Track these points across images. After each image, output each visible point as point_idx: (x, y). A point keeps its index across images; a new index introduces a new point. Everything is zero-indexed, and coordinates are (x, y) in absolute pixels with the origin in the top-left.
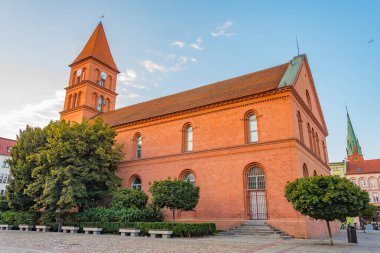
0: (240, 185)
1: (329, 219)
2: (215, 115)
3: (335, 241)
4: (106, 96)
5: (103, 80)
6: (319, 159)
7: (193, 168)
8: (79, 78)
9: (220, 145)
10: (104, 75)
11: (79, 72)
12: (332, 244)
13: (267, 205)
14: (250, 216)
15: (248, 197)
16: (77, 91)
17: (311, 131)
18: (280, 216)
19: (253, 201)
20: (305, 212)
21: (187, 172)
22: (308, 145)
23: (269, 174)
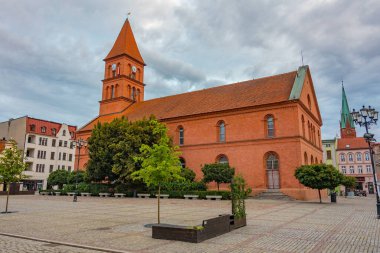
0: (261, 166)
1: (320, 188)
2: (242, 116)
3: (323, 201)
4: (137, 87)
5: (134, 73)
6: (315, 146)
7: (226, 153)
8: (114, 72)
9: (246, 138)
10: (134, 69)
11: (114, 66)
12: (321, 203)
13: (280, 180)
14: (268, 186)
15: (267, 175)
16: (114, 84)
17: (310, 126)
18: (289, 187)
19: (270, 177)
20: (307, 185)
21: (222, 157)
22: (308, 138)
23: (282, 160)
